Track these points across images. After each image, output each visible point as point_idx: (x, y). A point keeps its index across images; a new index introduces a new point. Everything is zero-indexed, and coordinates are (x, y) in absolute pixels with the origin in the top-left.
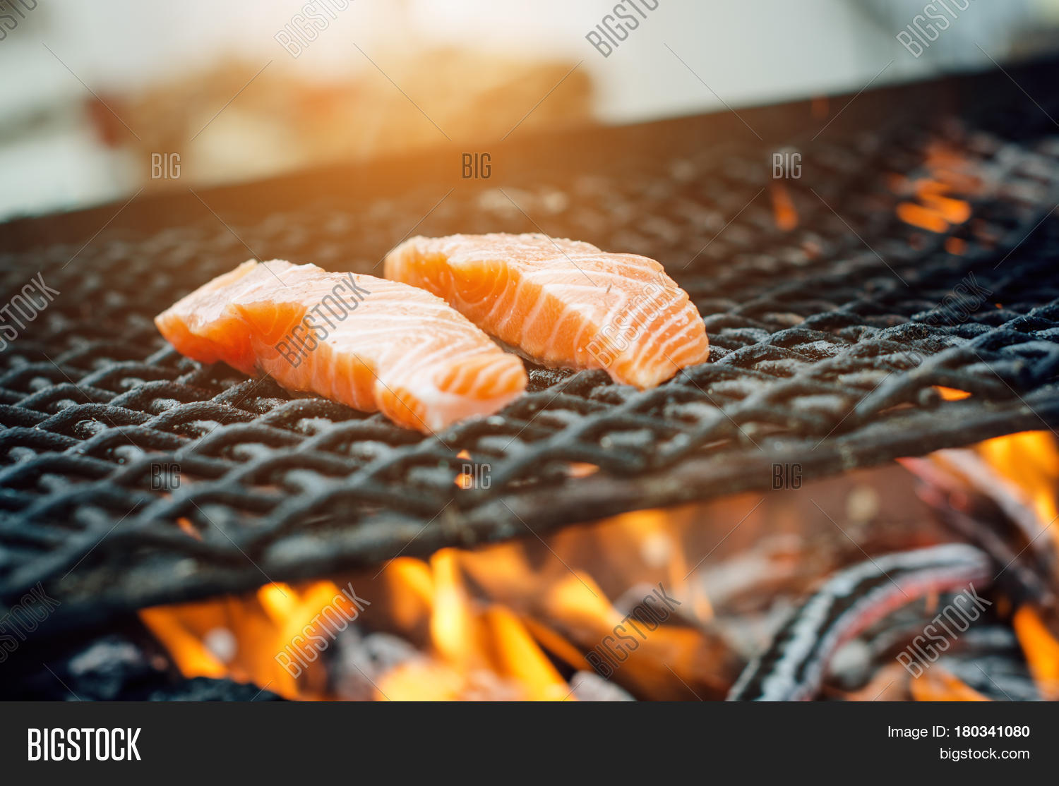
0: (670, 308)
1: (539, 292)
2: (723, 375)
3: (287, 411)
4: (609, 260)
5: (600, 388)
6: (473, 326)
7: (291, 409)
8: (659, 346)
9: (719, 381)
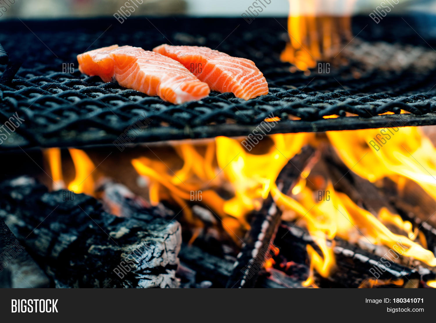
0: (257, 77)
1: (214, 67)
2: (273, 99)
3: (125, 93)
4: (237, 60)
5: (231, 98)
6: (192, 74)
7: (127, 92)
8: (252, 87)
9: (272, 101)
